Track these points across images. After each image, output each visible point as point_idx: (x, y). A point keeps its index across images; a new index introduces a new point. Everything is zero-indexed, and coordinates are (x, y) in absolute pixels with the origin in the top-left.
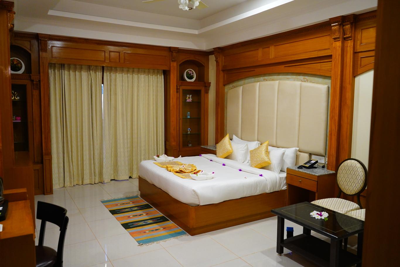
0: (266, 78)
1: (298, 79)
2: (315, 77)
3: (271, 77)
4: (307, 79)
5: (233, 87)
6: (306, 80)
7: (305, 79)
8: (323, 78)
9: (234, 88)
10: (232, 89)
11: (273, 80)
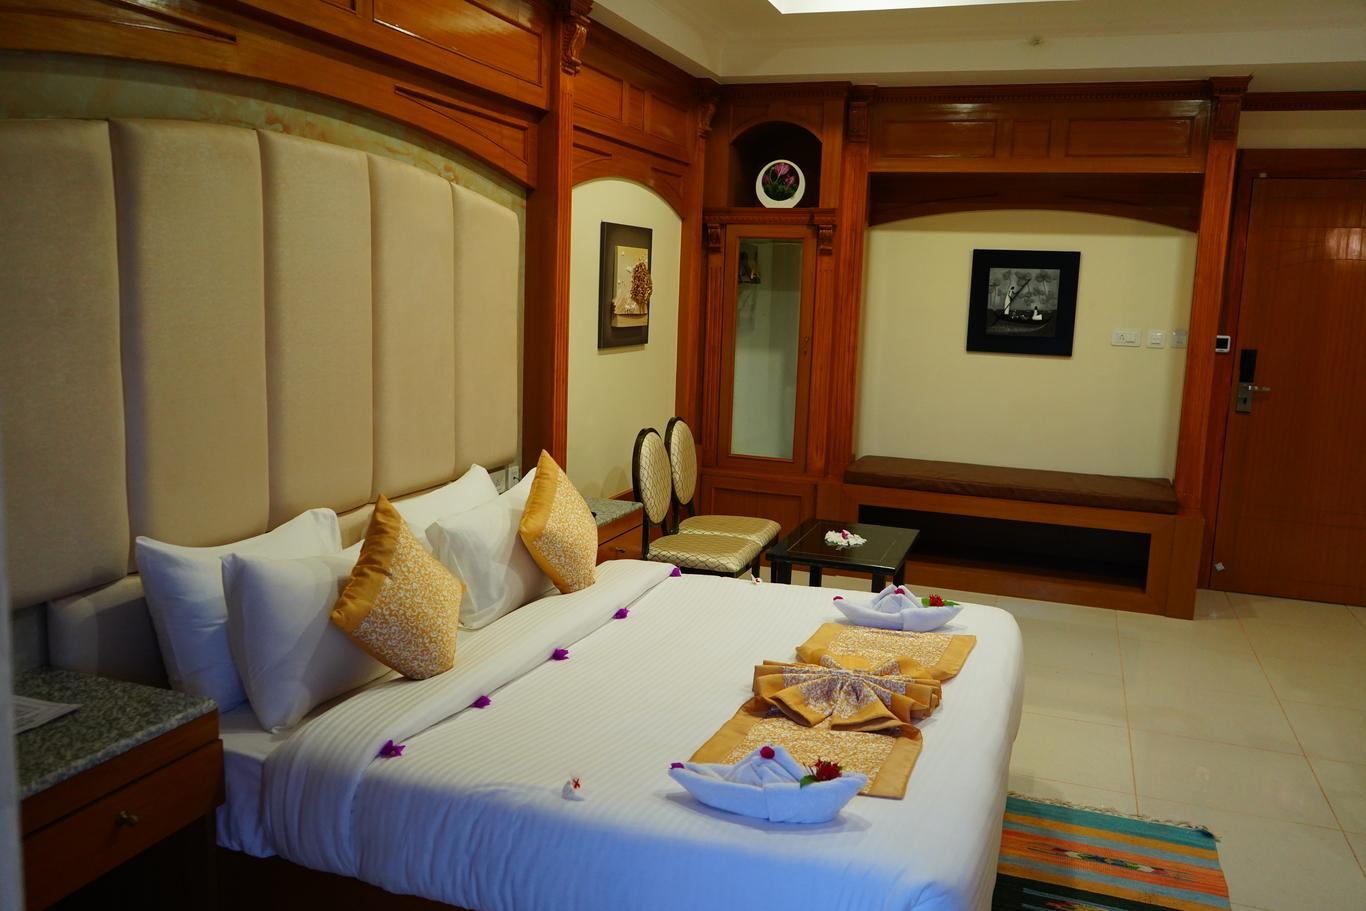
1: (427, 162)
4: (456, 172)
6: (451, 174)
7: (451, 169)
11: (324, 137)
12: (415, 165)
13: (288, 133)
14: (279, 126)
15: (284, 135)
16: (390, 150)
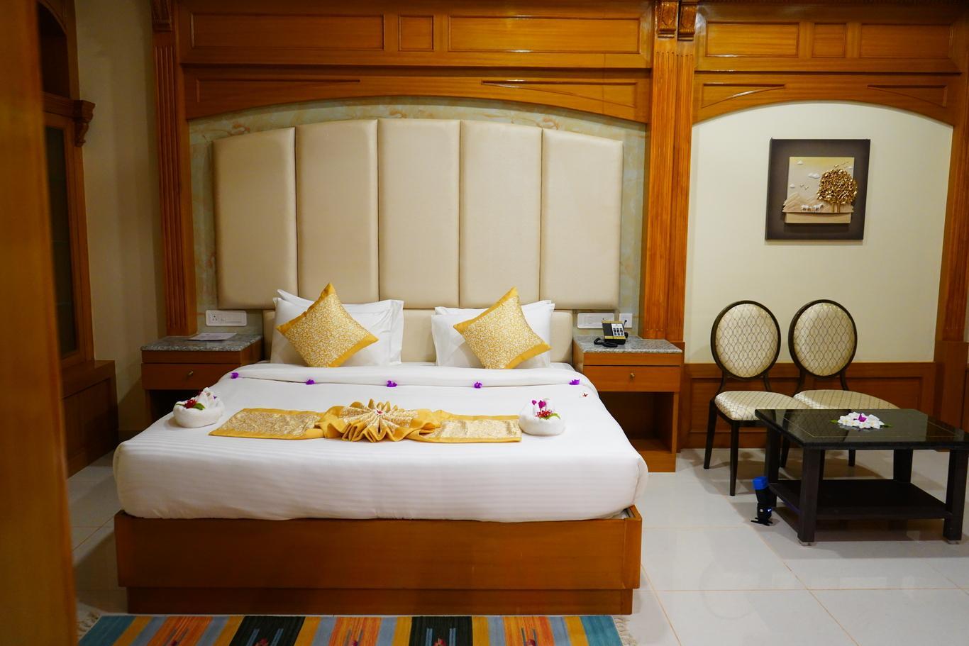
0: (399, 107)
1: (524, 119)
2: (582, 119)
3: (421, 107)
4: (557, 122)
5: (235, 127)
6: (552, 124)
7: (550, 121)
8: (604, 123)
9: (241, 133)
10: (232, 135)
11: (431, 116)
12: (513, 123)
13: (406, 118)
14: (399, 115)
15: (403, 119)
16: (488, 116)
